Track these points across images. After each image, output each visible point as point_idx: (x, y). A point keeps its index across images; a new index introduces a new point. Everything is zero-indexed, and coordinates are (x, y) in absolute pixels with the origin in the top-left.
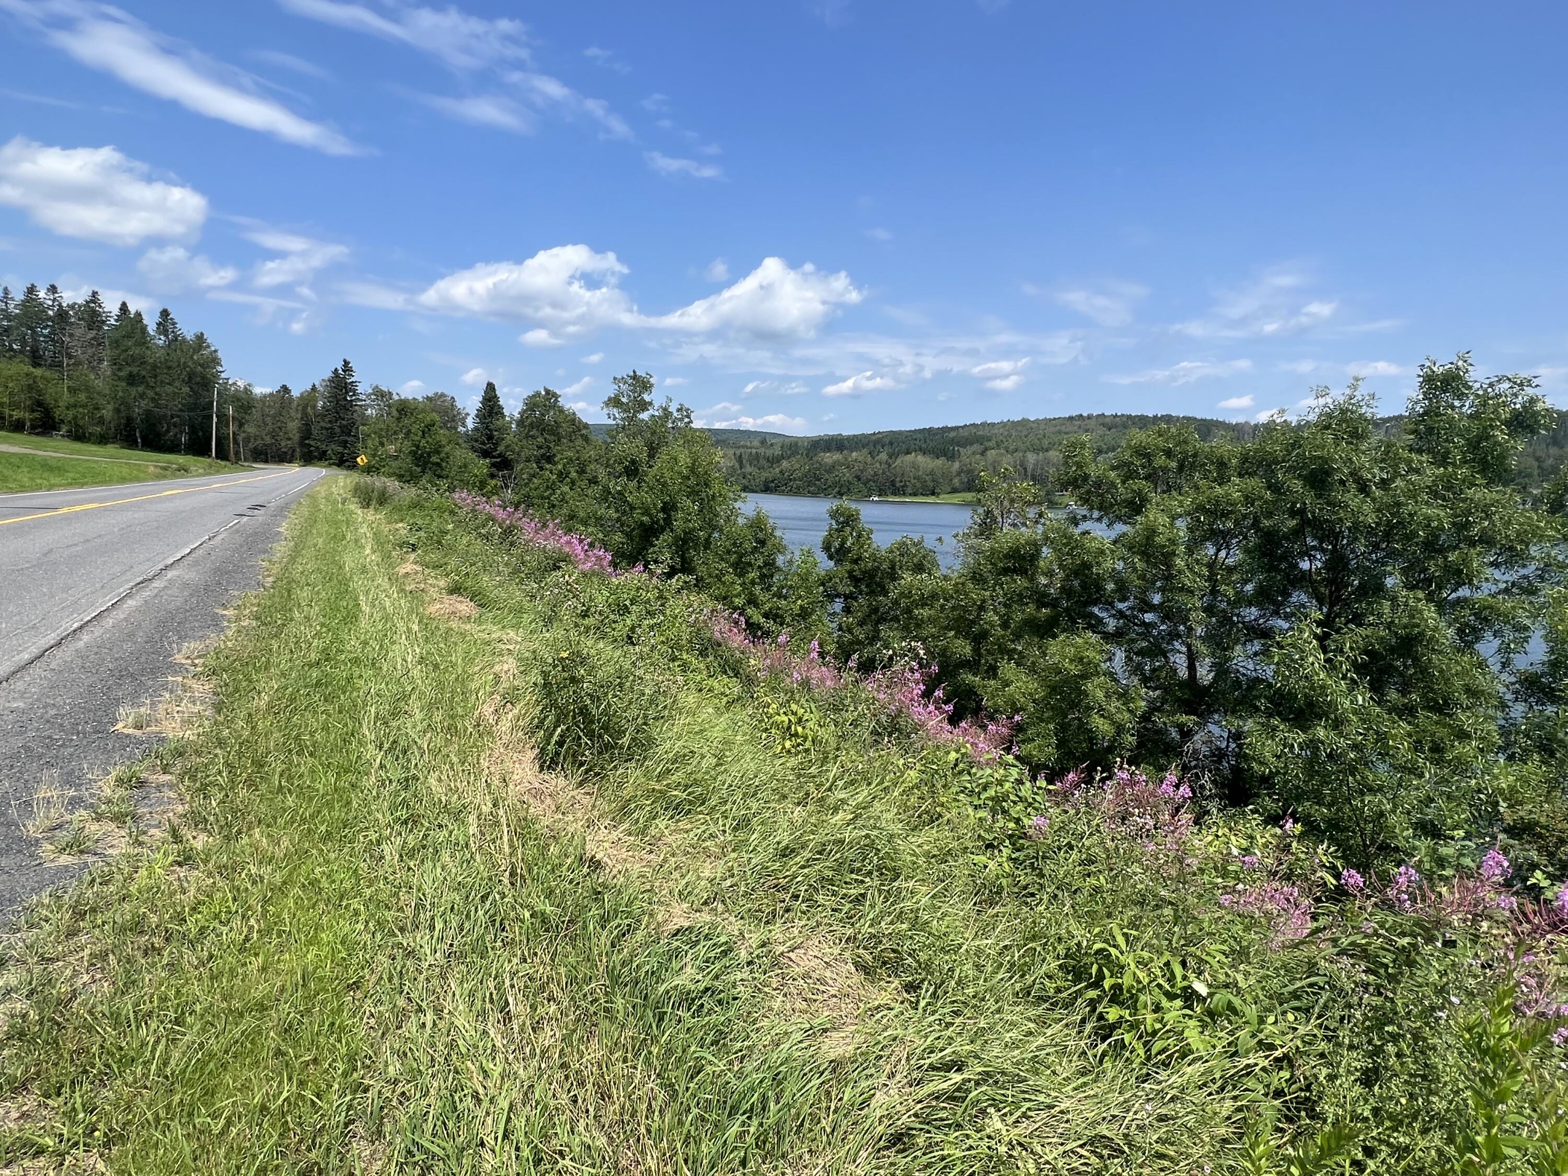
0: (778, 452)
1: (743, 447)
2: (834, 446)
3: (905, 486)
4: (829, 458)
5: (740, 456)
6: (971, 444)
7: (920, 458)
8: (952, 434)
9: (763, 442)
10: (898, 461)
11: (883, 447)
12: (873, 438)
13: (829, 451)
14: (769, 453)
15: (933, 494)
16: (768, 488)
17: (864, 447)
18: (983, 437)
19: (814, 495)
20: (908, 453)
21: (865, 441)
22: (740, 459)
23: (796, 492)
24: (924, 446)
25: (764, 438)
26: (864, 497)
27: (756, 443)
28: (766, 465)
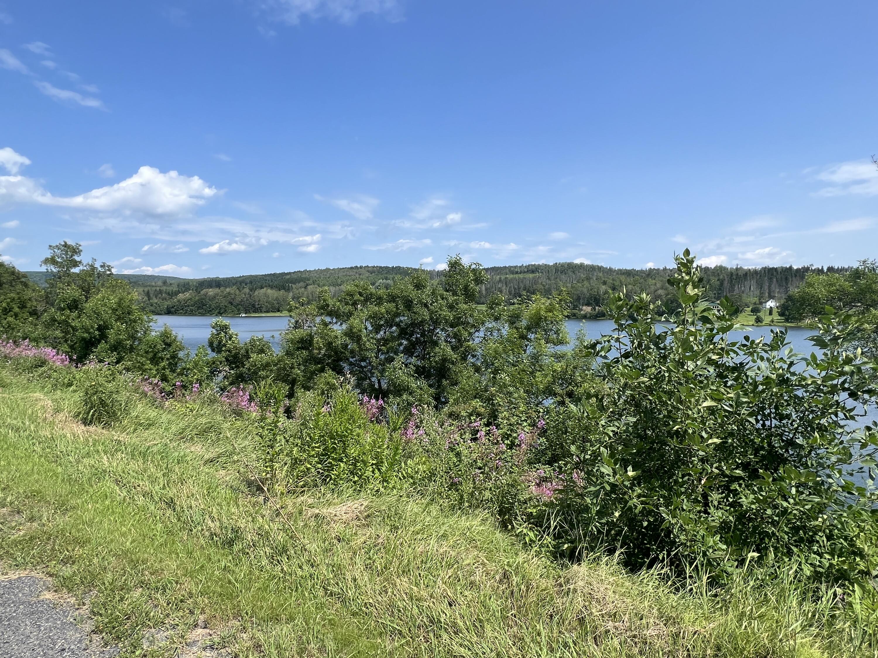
0: (175, 289)
1: (149, 286)
2: (214, 284)
3: (261, 307)
4: (211, 292)
5: (148, 292)
6: (299, 282)
7: (269, 291)
8: (288, 277)
9: (165, 283)
10: (256, 293)
11: (246, 284)
12: (240, 279)
13: (211, 287)
14: (170, 289)
15: (279, 311)
16: (169, 312)
17: (234, 285)
18: (305, 278)
19: (203, 315)
20: (262, 288)
21: (234, 281)
22: (148, 294)
23: (191, 313)
24: (271, 284)
25: (165, 281)
26: (236, 314)
27: (160, 283)
28: (168, 297)
